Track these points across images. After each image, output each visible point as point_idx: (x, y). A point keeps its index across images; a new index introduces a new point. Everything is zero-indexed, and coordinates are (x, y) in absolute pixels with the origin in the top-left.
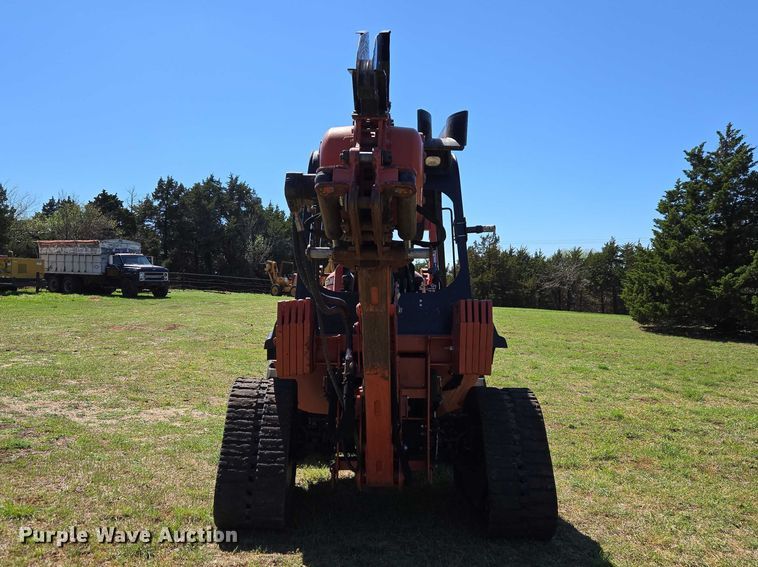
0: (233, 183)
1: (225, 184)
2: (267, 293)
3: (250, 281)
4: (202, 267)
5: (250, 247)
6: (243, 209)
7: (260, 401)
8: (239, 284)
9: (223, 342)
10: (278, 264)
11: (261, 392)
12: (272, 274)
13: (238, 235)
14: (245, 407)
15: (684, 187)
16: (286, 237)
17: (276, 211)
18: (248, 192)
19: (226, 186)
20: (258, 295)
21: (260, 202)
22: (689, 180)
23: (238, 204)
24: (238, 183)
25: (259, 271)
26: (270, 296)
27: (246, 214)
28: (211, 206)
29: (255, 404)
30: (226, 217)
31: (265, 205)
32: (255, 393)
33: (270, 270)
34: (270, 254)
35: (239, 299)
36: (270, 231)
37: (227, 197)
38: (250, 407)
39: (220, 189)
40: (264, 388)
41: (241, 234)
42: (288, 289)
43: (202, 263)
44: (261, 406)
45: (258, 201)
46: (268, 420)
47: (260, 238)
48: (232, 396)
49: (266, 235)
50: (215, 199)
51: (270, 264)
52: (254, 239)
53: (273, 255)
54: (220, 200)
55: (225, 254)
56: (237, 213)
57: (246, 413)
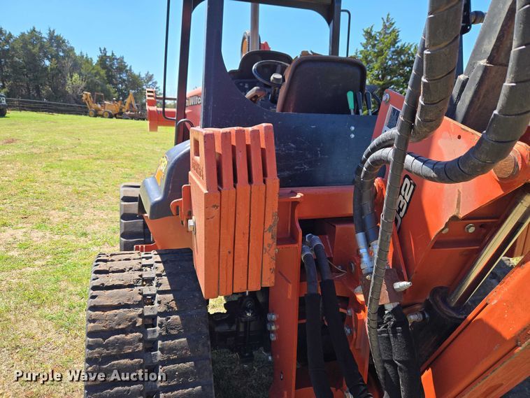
0: (51, 34)
1: (45, 35)
2: (86, 115)
3: (71, 106)
4: (33, 95)
5: (69, 82)
6: (61, 54)
7: (148, 311)
8: (63, 108)
9: (57, 154)
10: (93, 95)
11: (147, 290)
12: (88, 102)
13: (58, 73)
14: (123, 331)
15: (361, 54)
16: (96, 76)
17: (86, 58)
18: (64, 42)
19: (47, 36)
20: (79, 116)
21: (74, 49)
22: (363, 49)
23: (57, 50)
24: (55, 34)
25: (78, 99)
26: (87, 117)
27: (63, 58)
28: (36, 50)
29: (140, 322)
30: (48, 59)
31: (77, 53)
32: (134, 295)
33: (86, 99)
34: (85, 88)
35: (66, 119)
36: (83, 71)
37: (47, 45)
38: (133, 328)
39: (42, 38)
40: (149, 281)
41: (60, 72)
42: (101, 113)
43: (33, 93)
44: (150, 321)
45: (72, 49)
46: (171, 350)
47: (76, 76)
48: (93, 308)
49: (80, 74)
50: (39, 45)
51: (86, 94)
52: (71, 76)
53: (87, 88)
54: (42, 47)
55: (50, 86)
56: (57, 57)
57: (124, 343)
